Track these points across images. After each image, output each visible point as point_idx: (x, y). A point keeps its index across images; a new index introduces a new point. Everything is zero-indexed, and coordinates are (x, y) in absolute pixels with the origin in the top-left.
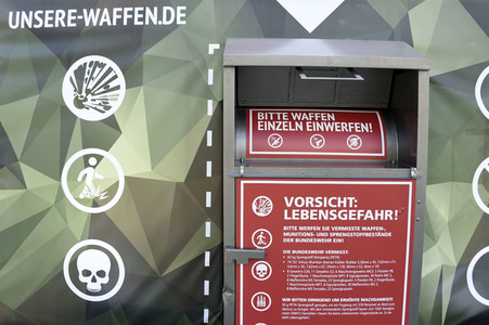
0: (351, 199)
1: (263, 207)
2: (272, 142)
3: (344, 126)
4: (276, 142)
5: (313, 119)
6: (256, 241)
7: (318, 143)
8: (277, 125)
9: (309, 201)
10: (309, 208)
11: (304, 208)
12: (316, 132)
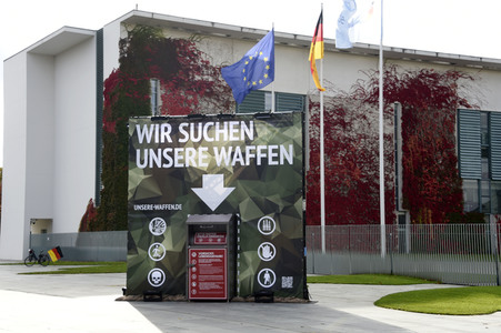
0: (213, 253)
3: (218, 236)
5: (211, 235)
6: (193, 262)
8: (202, 236)
11: (203, 255)
12: (211, 238)
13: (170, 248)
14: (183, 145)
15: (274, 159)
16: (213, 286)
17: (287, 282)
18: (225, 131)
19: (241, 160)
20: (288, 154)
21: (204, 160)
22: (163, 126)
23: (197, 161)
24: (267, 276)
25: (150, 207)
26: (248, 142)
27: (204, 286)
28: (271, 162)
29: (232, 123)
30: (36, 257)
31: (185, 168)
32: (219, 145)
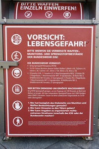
0: (61, 35)
1: (17, 40)
2: (27, 15)
3: (62, 8)
4: (29, 15)
5: (48, 5)
6: (14, 57)
7: (49, 15)
8: (29, 7)
9: (40, 37)
10: (40, 40)
11: (37, 40)
12: (49, 10)
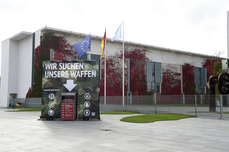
5: (69, 99)
13: (56, 103)
14: (60, 70)
15: (90, 75)
16: (70, 115)
17: (93, 114)
18: (74, 66)
19: (79, 75)
20: (94, 74)
21: (67, 75)
22: (54, 64)
23: (65, 75)
24: (87, 112)
25: (49, 90)
26: (81, 70)
27: (67, 115)
28: (89, 76)
29: (76, 64)
30: (12, 106)
31: (61, 78)
32: (72, 70)
